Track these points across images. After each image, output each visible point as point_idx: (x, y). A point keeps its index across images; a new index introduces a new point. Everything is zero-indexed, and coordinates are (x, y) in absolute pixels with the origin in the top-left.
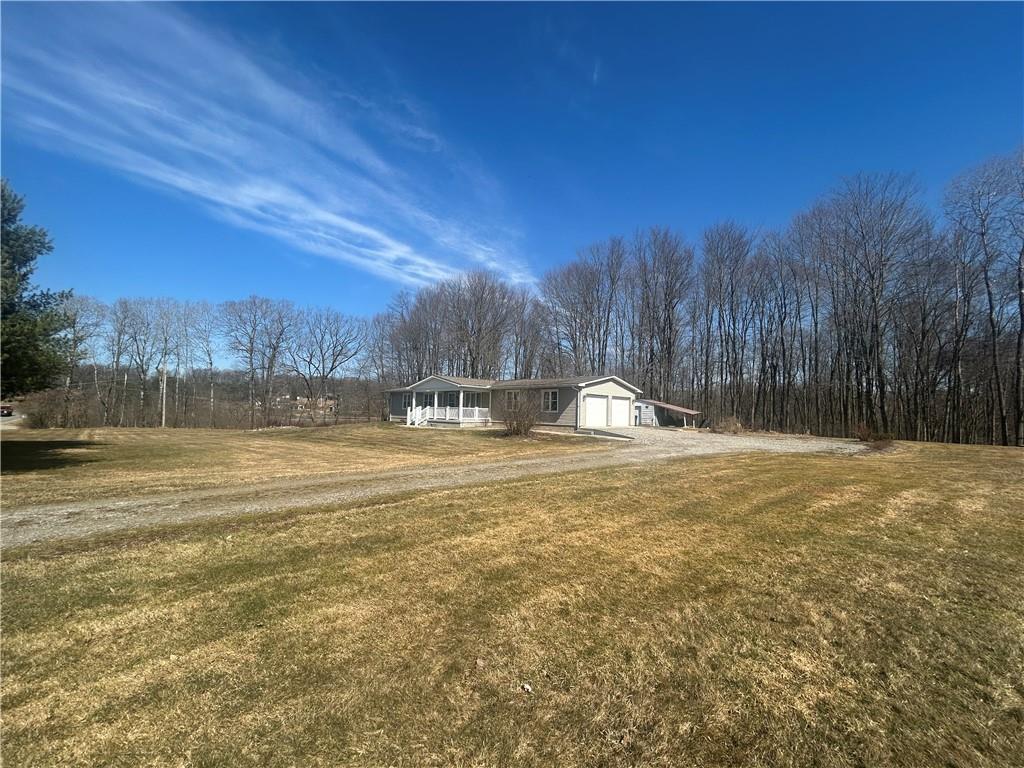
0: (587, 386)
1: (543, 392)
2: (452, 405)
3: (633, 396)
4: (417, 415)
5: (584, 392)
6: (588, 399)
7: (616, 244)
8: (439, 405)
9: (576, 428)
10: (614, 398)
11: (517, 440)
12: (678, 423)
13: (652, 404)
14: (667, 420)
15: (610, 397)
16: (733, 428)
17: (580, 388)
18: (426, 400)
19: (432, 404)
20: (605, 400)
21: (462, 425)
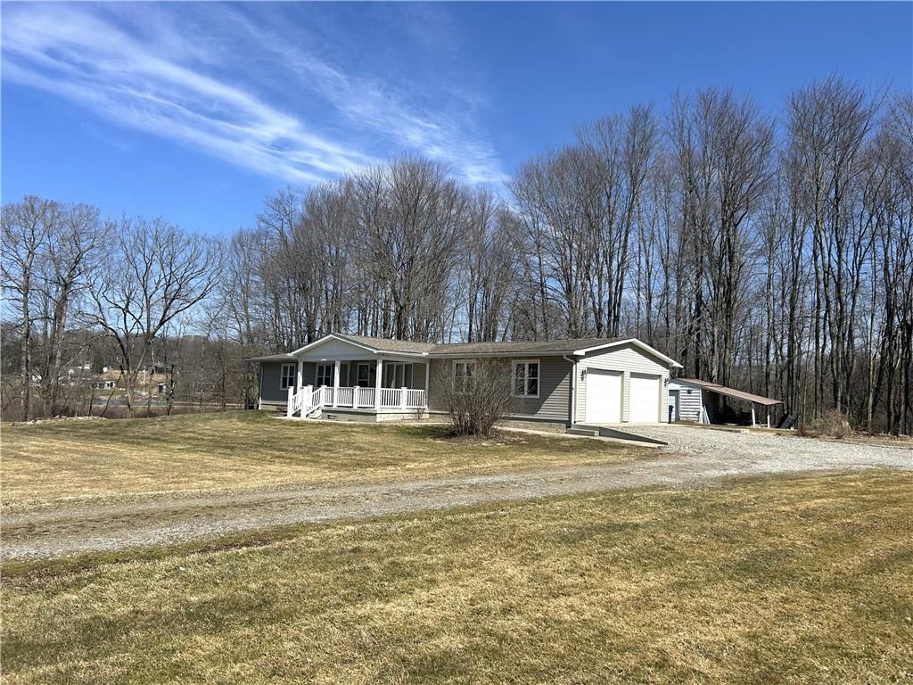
0: (588, 355)
1: (514, 364)
2: (363, 384)
3: (665, 373)
4: (304, 400)
5: (582, 365)
6: (589, 376)
7: (640, 118)
8: (342, 384)
9: (568, 424)
10: (634, 375)
11: (469, 442)
12: (742, 420)
13: (697, 387)
14: (723, 413)
15: (627, 374)
16: (835, 429)
17: (577, 359)
18: (319, 375)
19: (330, 383)
20: (618, 379)
21: (379, 419)
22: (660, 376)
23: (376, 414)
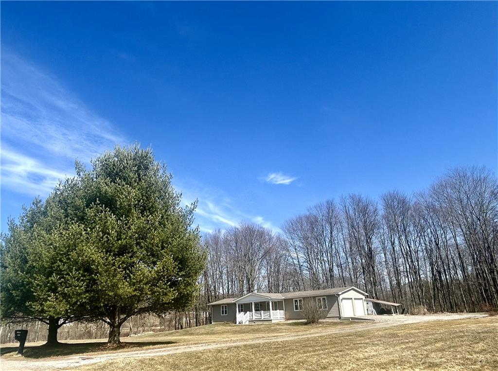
1: (317, 298)
3: (364, 297)
5: (341, 297)
6: (344, 301)
9: (340, 318)
12: (389, 312)
13: (370, 301)
14: (381, 310)
15: (353, 299)
16: (422, 312)
17: (339, 295)
20: (351, 300)
21: (273, 322)
22: (362, 299)
23: (271, 320)
